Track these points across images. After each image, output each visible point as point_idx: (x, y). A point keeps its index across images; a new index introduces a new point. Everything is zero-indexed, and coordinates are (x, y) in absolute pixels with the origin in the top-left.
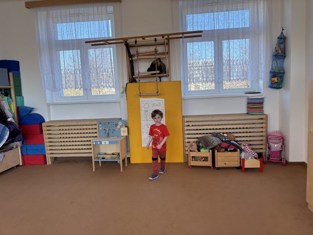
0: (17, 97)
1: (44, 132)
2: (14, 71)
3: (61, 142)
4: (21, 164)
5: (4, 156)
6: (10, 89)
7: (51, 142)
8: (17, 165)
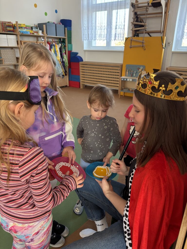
1: (81, 68)
2: (68, 27)
6: (65, 39)
7: (83, 75)
8: (66, 85)
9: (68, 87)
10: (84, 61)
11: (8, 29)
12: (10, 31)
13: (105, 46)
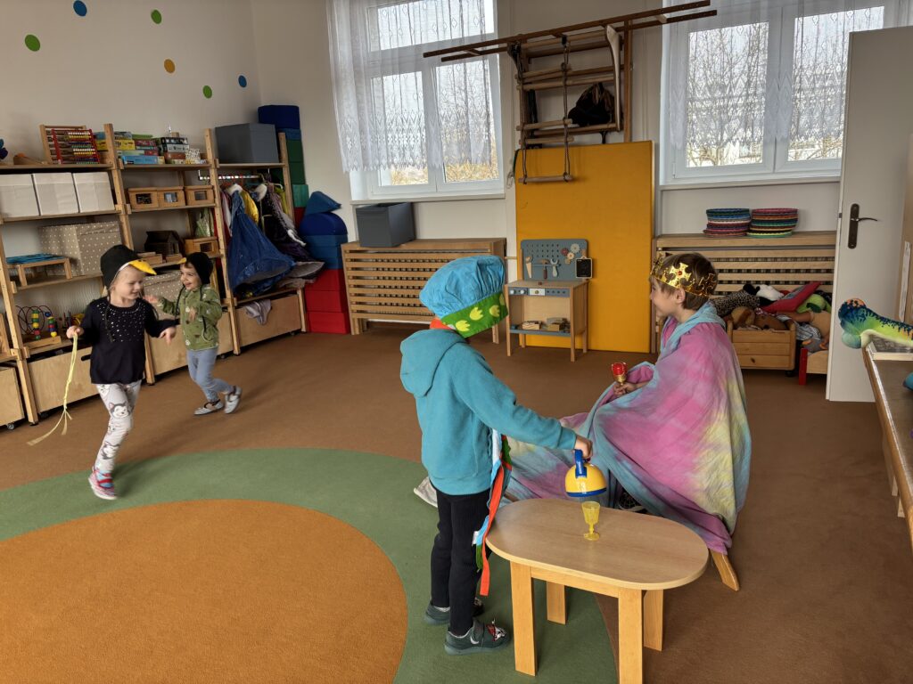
0: (294, 186)
1: (347, 265)
2: (290, 130)
3: (379, 287)
4: (304, 330)
5: (271, 308)
6: (280, 169)
7: (359, 286)
8: (296, 329)
9: (303, 333)
11: (77, 151)
12: (84, 158)
13: (425, 185)
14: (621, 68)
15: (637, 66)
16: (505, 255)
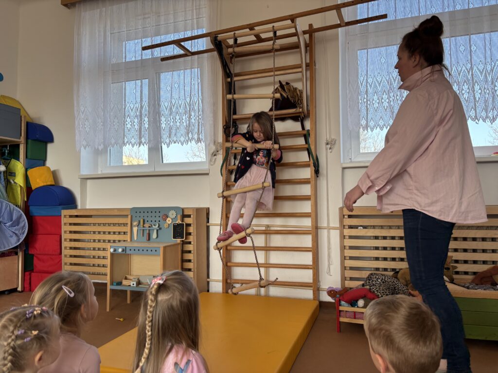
3: (94, 249)
4: (19, 289)
8: (11, 288)
9: (19, 292)
10: (79, 207)
13: (146, 165)
14: (307, 65)
15: (320, 66)
16: (208, 222)
